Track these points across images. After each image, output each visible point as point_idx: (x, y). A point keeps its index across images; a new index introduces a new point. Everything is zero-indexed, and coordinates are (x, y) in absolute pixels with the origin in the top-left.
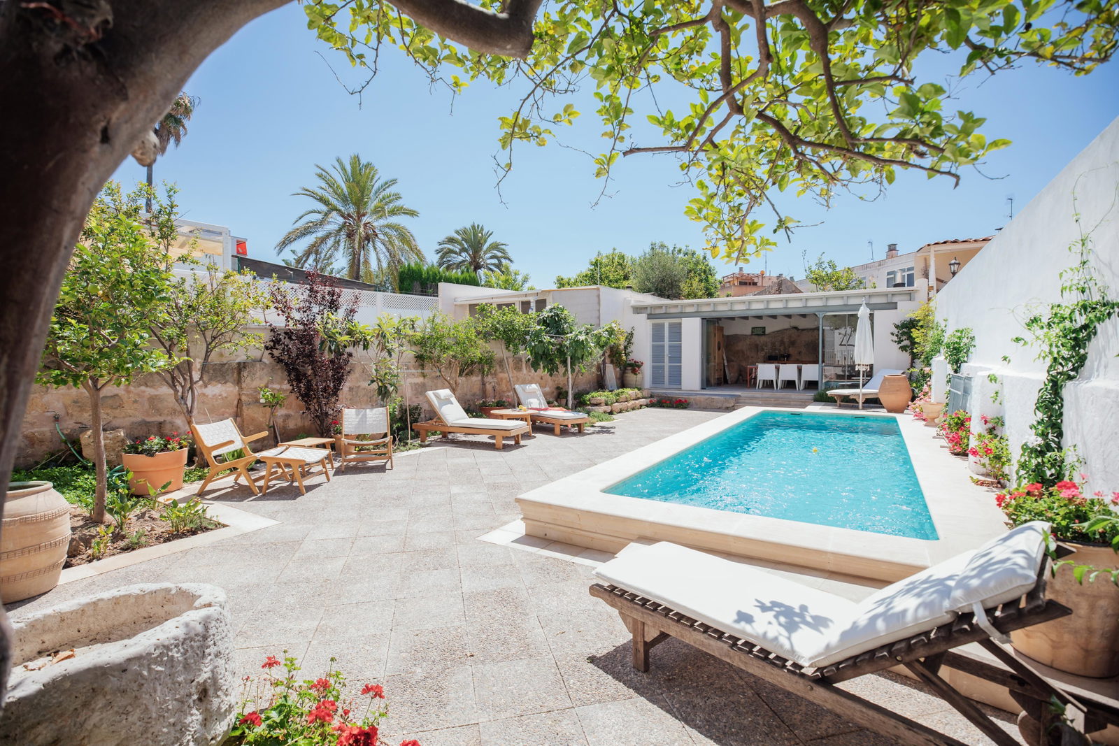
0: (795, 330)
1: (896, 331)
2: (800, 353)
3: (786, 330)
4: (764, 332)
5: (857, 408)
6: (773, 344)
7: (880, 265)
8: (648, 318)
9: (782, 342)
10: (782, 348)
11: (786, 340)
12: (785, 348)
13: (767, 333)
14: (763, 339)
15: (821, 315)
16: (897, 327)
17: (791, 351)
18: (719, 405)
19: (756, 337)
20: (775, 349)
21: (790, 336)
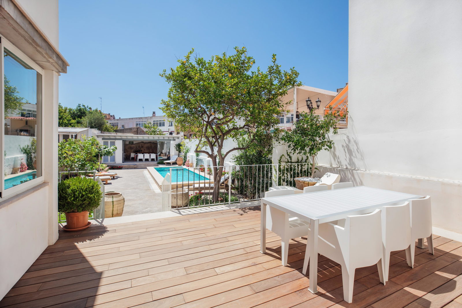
0: (143, 143)
1: (176, 146)
2: (144, 150)
3: (140, 143)
4: (133, 143)
5: (171, 165)
6: (136, 147)
7: (151, 118)
8: (102, 140)
9: (139, 147)
10: (139, 148)
11: (140, 146)
12: (140, 148)
13: (134, 143)
14: (133, 145)
15: (158, 141)
16: (176, 145)
17: (142, 149)
18: (132, 167)
19: (131, 145)
20: (137, 149)
21: (142, 145)
